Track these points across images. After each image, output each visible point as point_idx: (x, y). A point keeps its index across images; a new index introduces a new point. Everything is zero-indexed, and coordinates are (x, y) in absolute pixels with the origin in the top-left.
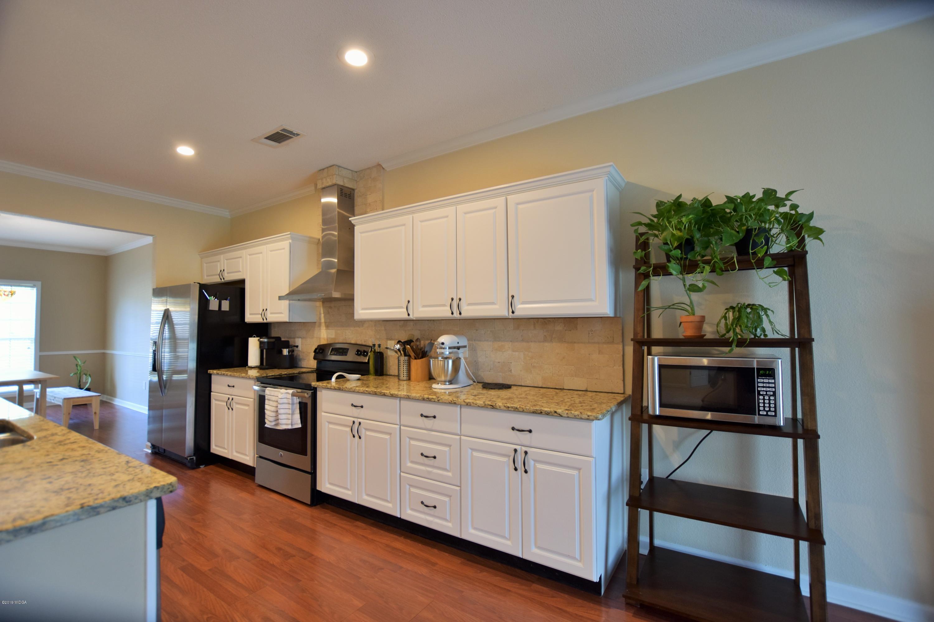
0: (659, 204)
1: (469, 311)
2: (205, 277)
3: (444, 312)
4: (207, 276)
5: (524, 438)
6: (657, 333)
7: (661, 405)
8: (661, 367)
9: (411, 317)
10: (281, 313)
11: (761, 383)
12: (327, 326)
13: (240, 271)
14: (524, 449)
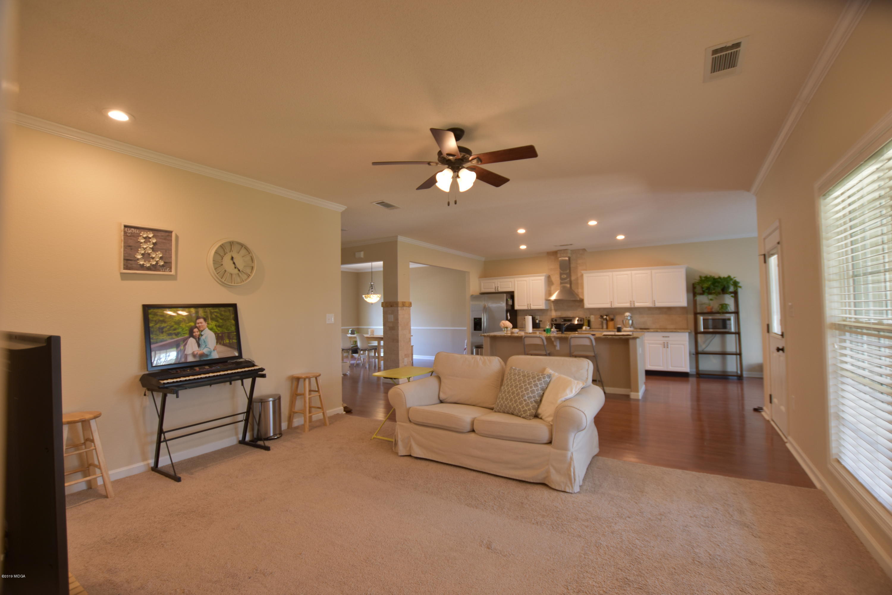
0: (700, 277)
1: (637, 305)
2: (483, 289)
3: (627, 305)
4: (484, 289)
5: (666, 339)
6: (698, 311)
7: (704, 328)
8: (704, 319)
9: (613, 307)
10: (540, 306)
11: (728, 322)
12: (556, 310)
13: (510, 288)
14: (667, 342)
